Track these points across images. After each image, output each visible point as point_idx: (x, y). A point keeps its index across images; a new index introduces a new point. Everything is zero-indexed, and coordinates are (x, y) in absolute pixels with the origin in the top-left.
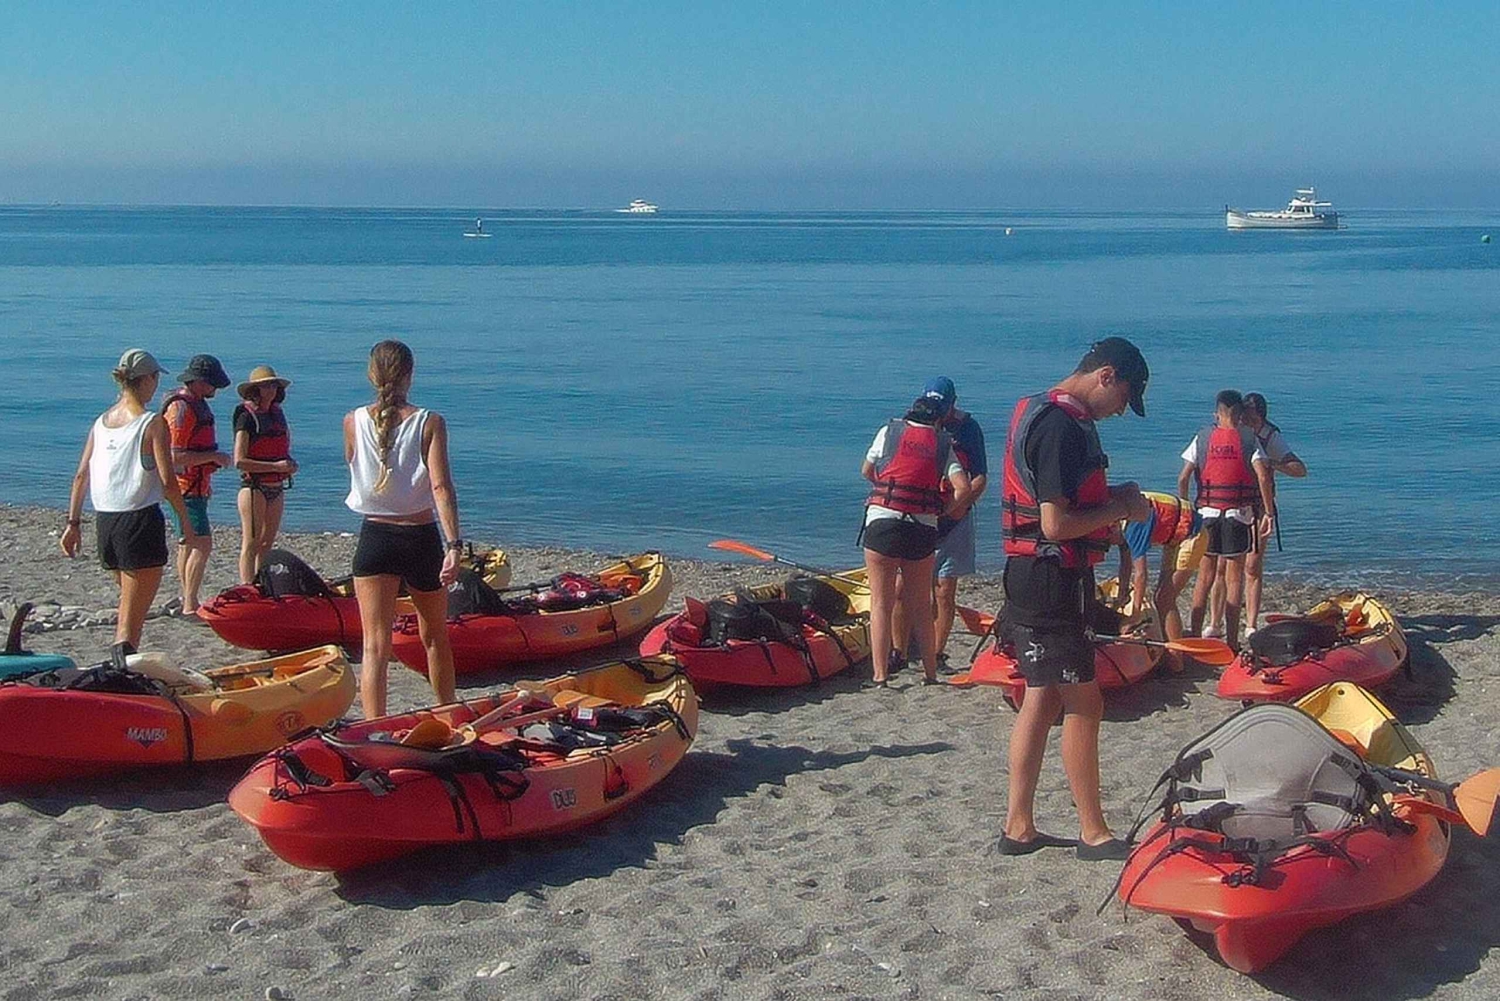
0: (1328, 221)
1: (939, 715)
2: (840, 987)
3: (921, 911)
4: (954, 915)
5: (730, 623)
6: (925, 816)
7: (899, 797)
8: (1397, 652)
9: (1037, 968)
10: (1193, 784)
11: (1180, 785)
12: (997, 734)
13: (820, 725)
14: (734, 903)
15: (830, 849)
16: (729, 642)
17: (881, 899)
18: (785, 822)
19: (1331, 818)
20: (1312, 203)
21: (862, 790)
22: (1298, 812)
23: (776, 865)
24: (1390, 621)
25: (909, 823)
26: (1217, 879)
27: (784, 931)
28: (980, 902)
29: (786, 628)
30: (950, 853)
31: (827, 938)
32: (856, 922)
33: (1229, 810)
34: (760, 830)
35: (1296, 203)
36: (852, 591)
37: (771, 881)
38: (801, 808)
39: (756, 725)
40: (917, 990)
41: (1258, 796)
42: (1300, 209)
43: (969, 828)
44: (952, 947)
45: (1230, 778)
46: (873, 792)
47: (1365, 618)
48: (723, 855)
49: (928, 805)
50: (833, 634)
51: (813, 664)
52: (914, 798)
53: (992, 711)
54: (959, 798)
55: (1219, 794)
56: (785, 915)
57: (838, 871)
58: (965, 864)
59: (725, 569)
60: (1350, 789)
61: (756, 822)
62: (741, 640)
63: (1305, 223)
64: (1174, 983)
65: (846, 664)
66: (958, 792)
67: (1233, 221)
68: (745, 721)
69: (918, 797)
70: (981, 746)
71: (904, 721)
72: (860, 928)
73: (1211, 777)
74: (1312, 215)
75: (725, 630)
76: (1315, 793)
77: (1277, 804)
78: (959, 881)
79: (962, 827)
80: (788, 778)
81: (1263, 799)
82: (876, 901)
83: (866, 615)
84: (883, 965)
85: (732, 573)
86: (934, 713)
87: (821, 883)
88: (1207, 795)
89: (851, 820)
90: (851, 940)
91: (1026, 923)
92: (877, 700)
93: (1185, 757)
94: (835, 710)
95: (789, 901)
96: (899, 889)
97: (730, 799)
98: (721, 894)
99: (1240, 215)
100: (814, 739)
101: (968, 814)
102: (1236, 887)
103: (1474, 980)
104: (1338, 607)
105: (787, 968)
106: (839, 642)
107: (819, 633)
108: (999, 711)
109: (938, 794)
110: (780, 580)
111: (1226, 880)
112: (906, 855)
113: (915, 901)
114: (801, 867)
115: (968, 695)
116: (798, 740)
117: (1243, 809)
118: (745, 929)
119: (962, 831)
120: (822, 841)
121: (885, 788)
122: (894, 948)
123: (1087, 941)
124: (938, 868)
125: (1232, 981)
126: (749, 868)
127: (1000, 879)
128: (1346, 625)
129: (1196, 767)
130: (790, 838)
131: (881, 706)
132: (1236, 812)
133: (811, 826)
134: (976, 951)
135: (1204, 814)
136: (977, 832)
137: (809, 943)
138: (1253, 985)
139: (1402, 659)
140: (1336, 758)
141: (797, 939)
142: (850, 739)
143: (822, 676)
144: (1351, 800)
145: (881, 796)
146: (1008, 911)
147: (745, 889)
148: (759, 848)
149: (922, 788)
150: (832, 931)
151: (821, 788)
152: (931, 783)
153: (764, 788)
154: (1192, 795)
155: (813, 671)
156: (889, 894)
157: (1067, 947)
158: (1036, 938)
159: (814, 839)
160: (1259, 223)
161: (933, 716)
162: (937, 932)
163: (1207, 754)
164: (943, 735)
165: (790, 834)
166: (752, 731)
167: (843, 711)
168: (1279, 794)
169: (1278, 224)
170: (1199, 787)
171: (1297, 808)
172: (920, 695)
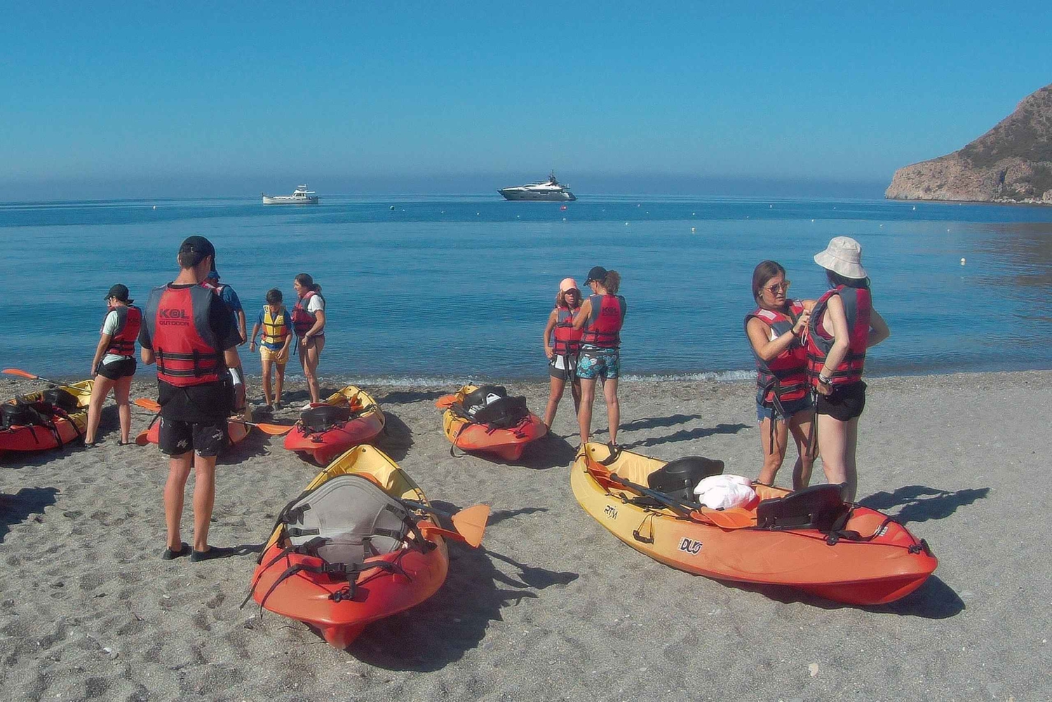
0: (313, 201)
1: (130, 464)
2: (80, 668)
3: (128, 602)
4: (148, 605)
5: (12, 416)
6: (125, 532)
7: (109, 519)
8: (381, 420)
9: (204, 646)
10: (298, 526)
11: (290, 527)
12: (163, 474)
13: (63, 472)
14: (13, 602)
15: (71, 558)
16: (12, 427)
17: (102, 596)
18: (43, 540)
19: (387, 545)
20: (305, 192)
21: (88, 515)
22: (367, 541)
23: (39, 572)
24: (375, 403)
25: (115, 539)
26: (325, 596)
27: (44, 624)
28: (164, 596)
29: (43, 417)
30: (142, 558)
31: (71, 628)
32: (87, 615)
33: (323, 542)
34: (30, 546)
35: (297, 192)
36: (79, 392)
37: (36, 585)
38: (53, 529)
39: (28, 474)
40: (130, 669)
41: (340, 532)
42: (300, 195)
43: (152, 540)
44: (150, 631)
45: (322, 521)
46: (94, 516)
47: (359, 402)
48: (7, 566)
49: (126, 525)
50: (70, 419)
51: (59, 435)
52: (118, 520)
53: (158, 460)
54: (144, 518)
55: (315, 532)
56: (44, 611)
57: (76, 574)
58: (152, 566)
59: (12, 383)
60: (398, 526)
61: (28, 540)
62: (19, 425)
63: (301, 201)
64: (294, 656)
65: (77, 435)
66: (143, 514)
67: (266, 201)
68: (23, 472)
69: (120, 519)
70: (155, 483)
71: (110, 468)
72: (90, 619)
73: (309, 521)
74: (305, 197)
75: (10, 421)
76: (377, 529)
77: (353, 537)
78: (149, 578)
79: (148, 539)
80: (46, 508)
81: (345, 534)
82: (100, 596)
83: (87, 407)
84: (107, 649)
85: (16, 385)
86: (126, 462)
87: (66, 584)
88: (308, 533)
89: (82, 537)
90: (86, 629)
91: (194, 612)
92: (94, 455)
93: (293, 509)
94: (72, 462)
95: (46, 600)
96: (113, 587)
97: (11, 526)
98: (5, 596)
99: (269, 197)
100: (60, 482)
101: (151, 530)
102: (339, 601)
103: (485, 644)
104: (344, 395)
105: (47, 653)
106: (73, 423)
107: (62, 419)
108: (162, 460)
109: (131, 516)
110: (42, 388)
111: (332, 597)
112: (116, 561)
113: (124, 595)
114: (53, 573)
115: (145, 451)
116: (52, 483)
117: (331, 541)
118: (19, 623)
119: (148, 542)
120: (65, 553)
121: (101, 513)
122: (112, 633)
123: (233, 623)
124: (135, 570)
125: (331, 652)
126: (22, 575)
127: (174, 577)
128: (350, 405)
129: (299, 515)
130: (47, 551)
131: (97, 459)
132: (327, 543)
133: (59, 541)
134: (165, 633)
135: (306, 545)
136: (157, 542)
137: (59, 632)
138: (346, 655)
139: (384, 423)
140: (389, 507)
141: (52, 630)
142: (80, 481)
143: (64, 443)
144: (399, 533)
145: (99, 519)
146: (181, 601)
147: (20, 592)
148: (29, 559)
149: (122, 512)
150: (73, 622)
151: (65, 515)
152: (127, 508)
153: (32, 516)
154: (298, 533)
155: (59, 440)
156: (107, 591)
157: (220, 628)
158: (201, 622)
159: (61, 551)
160: (279, 202)
161: (126, 464)
162: (139, 620)
163: (307, 507)
164: (133, 476)
165: (47, 548)
166: (26, 478)
167: (76, 463)
168: (354, 531)
169: (288, 202)
170: (302, 528)
171: (365, 539)
172: (118, 452)
